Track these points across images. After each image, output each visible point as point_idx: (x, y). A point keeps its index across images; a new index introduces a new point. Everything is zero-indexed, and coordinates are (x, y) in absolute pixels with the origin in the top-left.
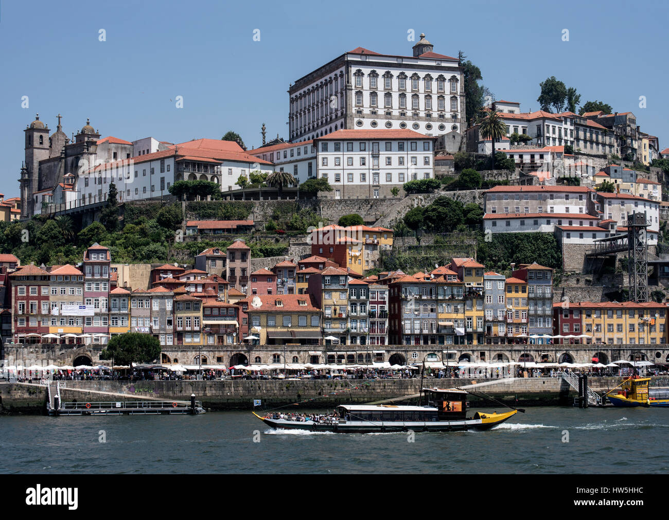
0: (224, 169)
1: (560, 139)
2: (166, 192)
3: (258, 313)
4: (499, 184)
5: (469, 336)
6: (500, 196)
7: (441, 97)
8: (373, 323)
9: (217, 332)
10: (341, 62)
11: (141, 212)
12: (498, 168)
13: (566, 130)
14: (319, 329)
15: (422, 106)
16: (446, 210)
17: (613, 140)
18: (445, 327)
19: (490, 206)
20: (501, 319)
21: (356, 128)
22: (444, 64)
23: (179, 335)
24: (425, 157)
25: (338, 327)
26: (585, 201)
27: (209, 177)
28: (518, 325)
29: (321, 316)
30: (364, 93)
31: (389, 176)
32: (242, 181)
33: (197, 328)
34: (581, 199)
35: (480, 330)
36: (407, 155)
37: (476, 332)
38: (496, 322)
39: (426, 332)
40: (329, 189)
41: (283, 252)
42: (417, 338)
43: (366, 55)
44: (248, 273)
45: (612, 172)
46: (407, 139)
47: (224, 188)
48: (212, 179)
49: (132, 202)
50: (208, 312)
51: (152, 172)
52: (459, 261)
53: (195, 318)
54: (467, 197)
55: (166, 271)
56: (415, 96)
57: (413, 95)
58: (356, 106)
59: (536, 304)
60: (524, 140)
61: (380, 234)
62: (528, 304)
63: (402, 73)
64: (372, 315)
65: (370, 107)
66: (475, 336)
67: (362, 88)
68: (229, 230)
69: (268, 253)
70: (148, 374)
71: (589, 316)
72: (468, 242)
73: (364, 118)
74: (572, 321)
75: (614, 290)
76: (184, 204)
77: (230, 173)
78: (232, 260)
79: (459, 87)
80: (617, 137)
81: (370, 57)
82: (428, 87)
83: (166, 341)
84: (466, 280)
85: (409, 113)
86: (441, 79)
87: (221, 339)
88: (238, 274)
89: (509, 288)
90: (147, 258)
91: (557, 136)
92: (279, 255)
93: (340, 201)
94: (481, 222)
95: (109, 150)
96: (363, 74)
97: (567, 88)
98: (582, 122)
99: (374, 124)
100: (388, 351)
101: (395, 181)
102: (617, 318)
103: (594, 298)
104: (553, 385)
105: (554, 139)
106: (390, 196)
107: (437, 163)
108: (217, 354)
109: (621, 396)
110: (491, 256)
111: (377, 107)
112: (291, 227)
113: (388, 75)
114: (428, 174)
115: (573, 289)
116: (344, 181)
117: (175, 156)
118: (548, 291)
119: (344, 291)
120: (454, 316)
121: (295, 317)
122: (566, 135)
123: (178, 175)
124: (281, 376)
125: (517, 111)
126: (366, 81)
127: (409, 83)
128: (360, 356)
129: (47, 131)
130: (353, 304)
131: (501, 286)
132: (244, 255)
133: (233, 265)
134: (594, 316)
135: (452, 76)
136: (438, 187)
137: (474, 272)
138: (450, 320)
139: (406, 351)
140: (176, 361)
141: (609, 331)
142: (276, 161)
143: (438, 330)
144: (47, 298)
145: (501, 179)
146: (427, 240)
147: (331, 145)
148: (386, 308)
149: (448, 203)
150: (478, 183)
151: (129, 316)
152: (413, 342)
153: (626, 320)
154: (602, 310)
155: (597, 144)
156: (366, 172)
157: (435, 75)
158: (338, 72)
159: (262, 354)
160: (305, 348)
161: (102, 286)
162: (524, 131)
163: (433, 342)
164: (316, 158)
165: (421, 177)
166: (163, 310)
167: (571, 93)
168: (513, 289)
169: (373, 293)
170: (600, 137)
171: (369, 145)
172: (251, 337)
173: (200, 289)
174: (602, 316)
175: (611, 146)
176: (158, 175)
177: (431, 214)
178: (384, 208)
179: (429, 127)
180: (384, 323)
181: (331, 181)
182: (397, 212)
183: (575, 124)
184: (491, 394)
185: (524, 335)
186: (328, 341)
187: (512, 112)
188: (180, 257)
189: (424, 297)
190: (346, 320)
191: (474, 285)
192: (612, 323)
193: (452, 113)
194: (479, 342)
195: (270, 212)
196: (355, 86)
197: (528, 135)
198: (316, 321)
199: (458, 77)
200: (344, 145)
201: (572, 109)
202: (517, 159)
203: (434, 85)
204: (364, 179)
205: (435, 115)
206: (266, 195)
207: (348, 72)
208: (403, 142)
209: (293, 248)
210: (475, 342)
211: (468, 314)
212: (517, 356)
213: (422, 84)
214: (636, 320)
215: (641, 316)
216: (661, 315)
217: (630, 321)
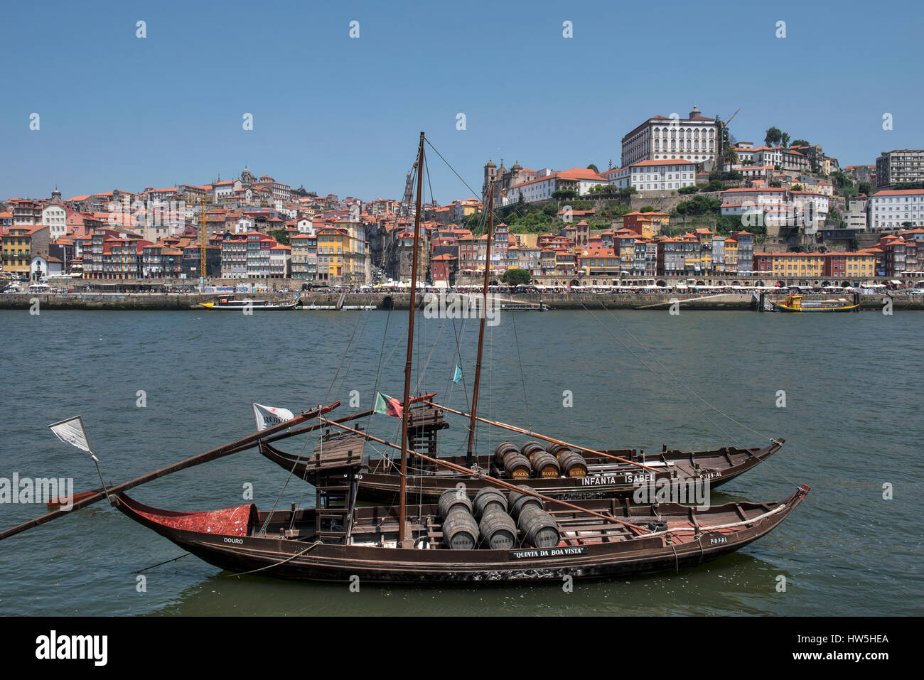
0: (582, 184)
1: (773, 162)
2: (550, 197)
3: (586, 258)
4: (733, 187)
5: (703, 271)
6: (731, 194)
7: (704, 141)
8: (648, 264)
9: (564, 269)
10: (648, 124)
11: (537, 207)
12: (733, 179)
13: (777, 156)
14: (618, 267)
15: (693, 146)
16: (699, 203)
17: (807, 161)
18: (689, 266)
19: (725, 200)
20: (721, 262)
21: (655, 159)
22: (706, 122)
23: (544, 270)
24: (691, 175)
25: (629, 266)
26: (782, 196)
27: (573, 188)
28: (732, 265)
29: (620, 260)
30: (660, 140)
31: (670, 185)
32: (591, 190)
33: (553, 267)
34: (780, 195)
35: (709, 268)
36: (681, 174)
37: (706, 269)
38: (718, 263)
39: (678, 269)
40: (636, 193)
41: (608, 227)
42: (673, 272)
43: (661, 119)
44: (588, 238)
45: (802, 180)
46: (681, 165)
47: (582, 194)
48: (575, 189)
49: (532, 203)
50: (559, 258)
51: (544, 186)
52: (699, 230)
53: (552, 262)
54: (713, 195)
55: (545, 238)
56: (689, 141)
58: (655, 148)
59: (743, 254)
60: (751, 163)
61: (662, 216)
62: (738, 254)
63: (682, 128)
64: (648, 259)
65: (663, 148)
66: (706, 271)
67: (659, 137)
68: (581, 216)
69: (600, 227)
70: (524, 290)
71: (777, 260)
72: (711, 220)
73: (659, 154)
74: (766, 263)
75: (795, 246)
76: (559, 203)
77: (585, 186)
78: (579, 231)
79: (715, 134)
80: (810, 160)
81: (664, 120)
82: (697, 135)
83: (537, 273)
84: (702, 240)
85: (685, 151)
86: (704, 131)
87: (566, 272)
88: (582, 238)
89: (727, 245)
90: (537, 230)
91: (771, 160)
92: (607, 228)
93: (642, 199)
94: (720, 209)
95: (525, 176)
96: (659, 130)
97: (782, 133)
98: (787, 152)
99: (665, 157)
100: (656, 279)
101: (674, 188)
102: (794, 262)
103: (783, 251)
104: (747, 299)
105: (769, 162)
106: (670, 196)
107: (697, 177)
108: (563, 280)
109: (784, 306)
110: (724, 228)
111: (667, 148)
112: (615, 214)
113: (674, 130)
114: (692, 184)
115: (771, 245)
116: (645, 188)
117: (555, 178)
118: (750, 247)
119: (632, 247)
120: (694, 260)
121: (605, 261)
122: (777, 159)
123: (557, 188)
124: (594, 292)
125: (751, 147)
126: (661, 134)
127: (685, 133)
128: (640, 282)
129: (495, 167)
130: (637, 254)
131: (722, 244)
132: (585, 228)
133: (579, 234)
134: (780, 260)
135: (711, 129)
136: (697, 190)
137: (706, 236)
138: (692, 262)
139: (666, 279)
140: (542, 283)
141: (789, 269)
142: (611, 179)
143: (685, 268)
144: (476, 251)
145: (734, 185)
146: (688, 219)
147: (638, 169)
148: (656, 256)
149: (701, 199)
150: (720, 188)
151: (518, 260)
152: (670, 274)
153: (799, 263)
154: (784, 257)
155: (797, 164)
156: (658, 183)
157: (700, 129)
158: (646, 130)
159: (587, 280)
160: (610, 277)
161: (504, 245)
162: (752, 158)
163: (682, 274)
164: (630, 177)
165: (688, 185)
166: (535, 258)
167: (785, 135)
168: (729, 245)
169: (649, 248)
170: (798, 160)
171: (659, 168)
172: (582, 272)
173: (558, 247)
174: (785, 261)
175: (805, 165)
176: (547, 187)
177: (691, 205)
178: (666, 203)
179: (696, 158)
180: (654, 264)
181: (638, 189)
182: (673, 204)
183: (783, 153)
184: (709, 303)
185: (735, 271)
186: (623, 274)
187: (748, 148)
188: (554, 230)
189: (677, 250)
190: (633, 262)
191: (706, 243)
192: (791, 264)
193: (710, 149)
194: (708, 274)
195: (604, 206)
196: (655, 137)
197: (754, 160)
198: (617, 262)
199: (714, 129)
200: (645, 169)
201: (785, 145)
202: (744, 174)
203: (700, 134)
204: (656, 187)
205: (700, 151)
206: (602, 197)
207: (651, 129)
208: (678, 166)
209: (614, 225)
210: (706, 274)
211: (702, 259)
212: (730, 282)
213: (693, 134)
214: (806, 263)
215: (809, 260)
216: (822, 260)
217: (802, 263)
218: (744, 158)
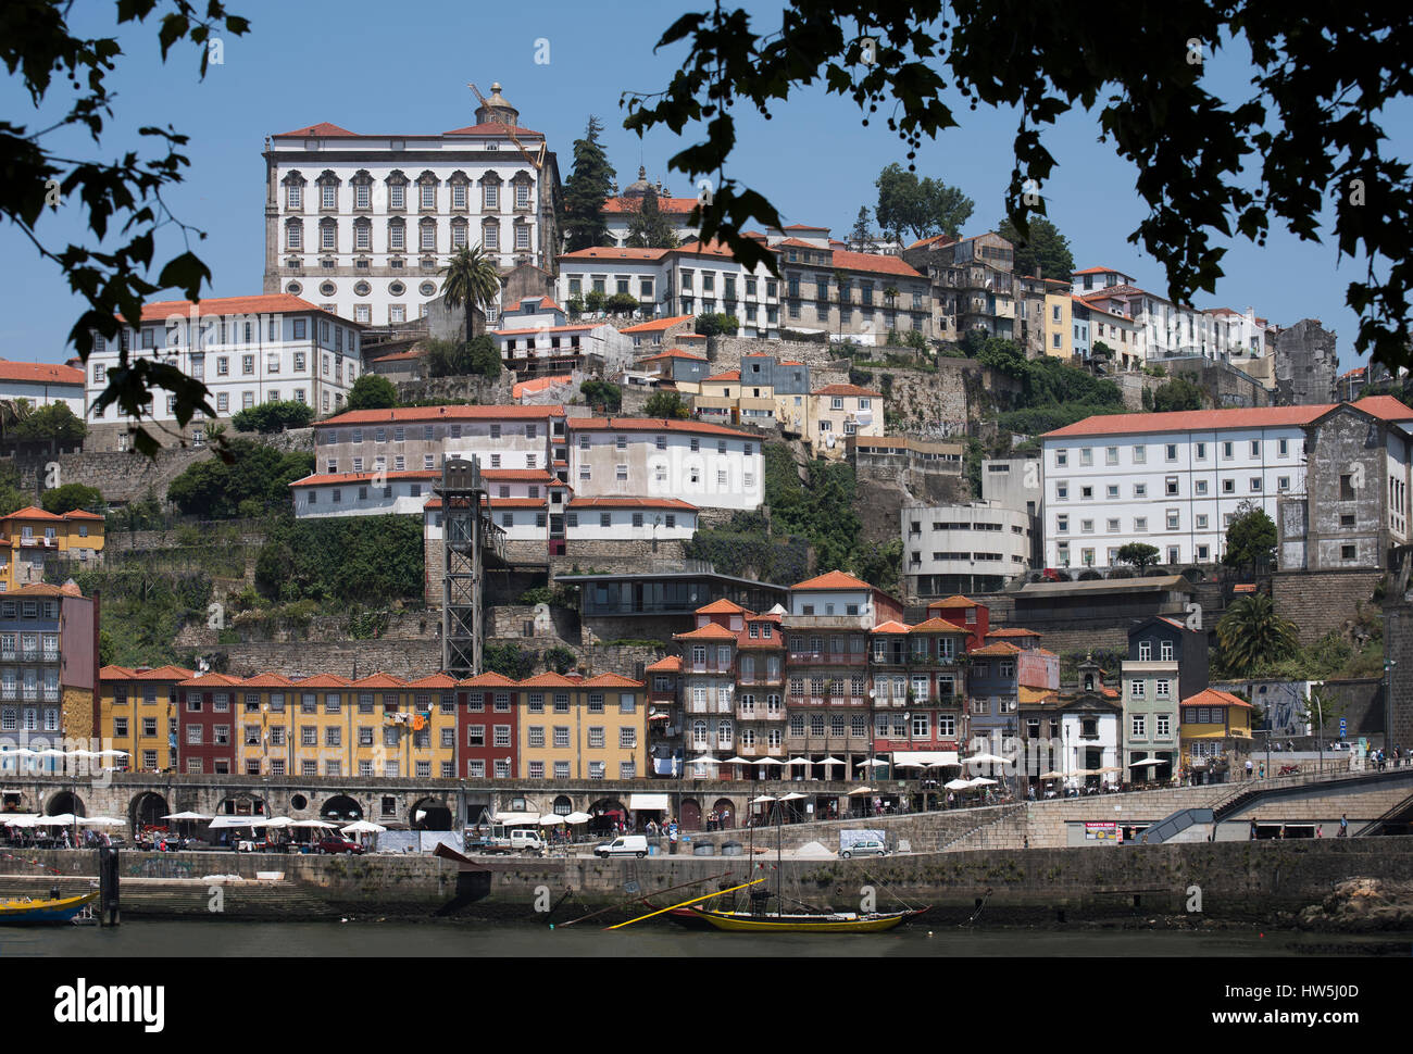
1: (731, 301)
6: (345, 432)
7: (491, 222)
13: (751, 279)
15: (444, 243)
19: (324, 456)
22: (504, 147)
24: (297, 355)
26: (542, 439)
30: (306, 221)
31: (224, 399)
43: (318, 139)
56: (428, 222)
57: (422, 221)
58: (287, 252)
59: (19, 678)
60: (618, 307)
61: (65, 524)
63: (397, 174)
65: (321, 251)
67: (302, 210)
71: (254, 706)
73: (304, 276)
74: (211, 719)
79: (536, 192)
81: (327, 142)
82: (460, 199)
85: (413, 261)
86: (491, 180)
91: (718, 294)
94: (288, 494)
96: (304, 181)
98: (814, 261)
99: (328, 289)
102: (328, 712)
105: (710, 302)
111: (337, 251)
113: (365, 180)
114: (301, 392)
118: (50, 648)
126: (311, 195)
127: (412, 194)
134: (265, 707)
135: (518, 173)
141: (306, 742)
146: (172, 538)
153: (350, 718)
154: (287, 695)
155: (868, 309)
157: (475, 172)
165: (287, 396)
174: (288, 708)
183: (786, 265)
192: (314, 724)
193: (517, 256)
196: (286, 209)
199: (533, 174)
202: (521, 349)
213: (444, 194)
214: (378, 718)
215: (391, 708)
216: (447, 707)
217: (362, 720)
218: (587, 286)
